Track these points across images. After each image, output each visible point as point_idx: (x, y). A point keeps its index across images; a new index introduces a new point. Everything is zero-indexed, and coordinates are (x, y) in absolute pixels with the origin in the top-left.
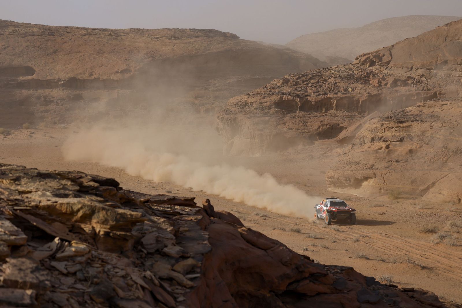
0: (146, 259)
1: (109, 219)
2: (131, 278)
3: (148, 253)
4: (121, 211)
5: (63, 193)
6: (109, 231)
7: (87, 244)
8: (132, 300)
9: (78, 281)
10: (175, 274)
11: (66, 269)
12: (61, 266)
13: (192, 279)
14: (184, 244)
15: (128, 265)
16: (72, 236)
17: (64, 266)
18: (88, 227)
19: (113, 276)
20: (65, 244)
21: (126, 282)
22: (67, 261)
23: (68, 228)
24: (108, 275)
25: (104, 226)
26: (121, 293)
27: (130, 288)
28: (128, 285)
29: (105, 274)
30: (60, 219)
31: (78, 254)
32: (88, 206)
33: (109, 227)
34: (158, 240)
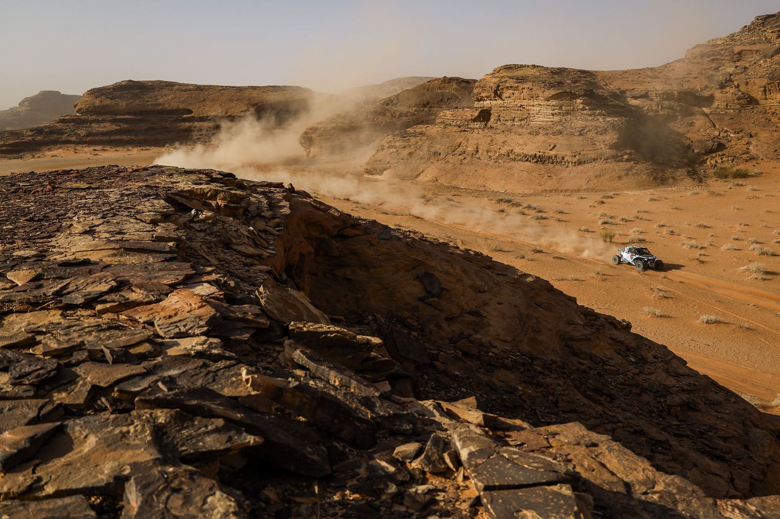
0: (252, 220)
1: (226, 197)
2: (241, 231)
3: (252, 216)
4: (233, 192)
5: (199, 182)
6: (227, 204)
7: (213, 212)
8: (241, 244)
9: (207, 235)
10: (268, 228)
11: (200, 228)
12: (196, 226)
13: (278, 231)
14: (275, 210)
15: (239, 224)
16: (204, 208)
17: (198, 226)
18: (214, 202)
19: (230, 231)
20: (199, 213)
22: (201, 223)
23: (202, 203)
24: (226, 230)
25: (224, 201)
26: (234, 240)
27: (240, 237)
28: (238, 235)
29: (224, 230)
30: (197, 198)
31: (207, 218)
32: (213, 190)
33: (226, 201)
34: (258, 208)
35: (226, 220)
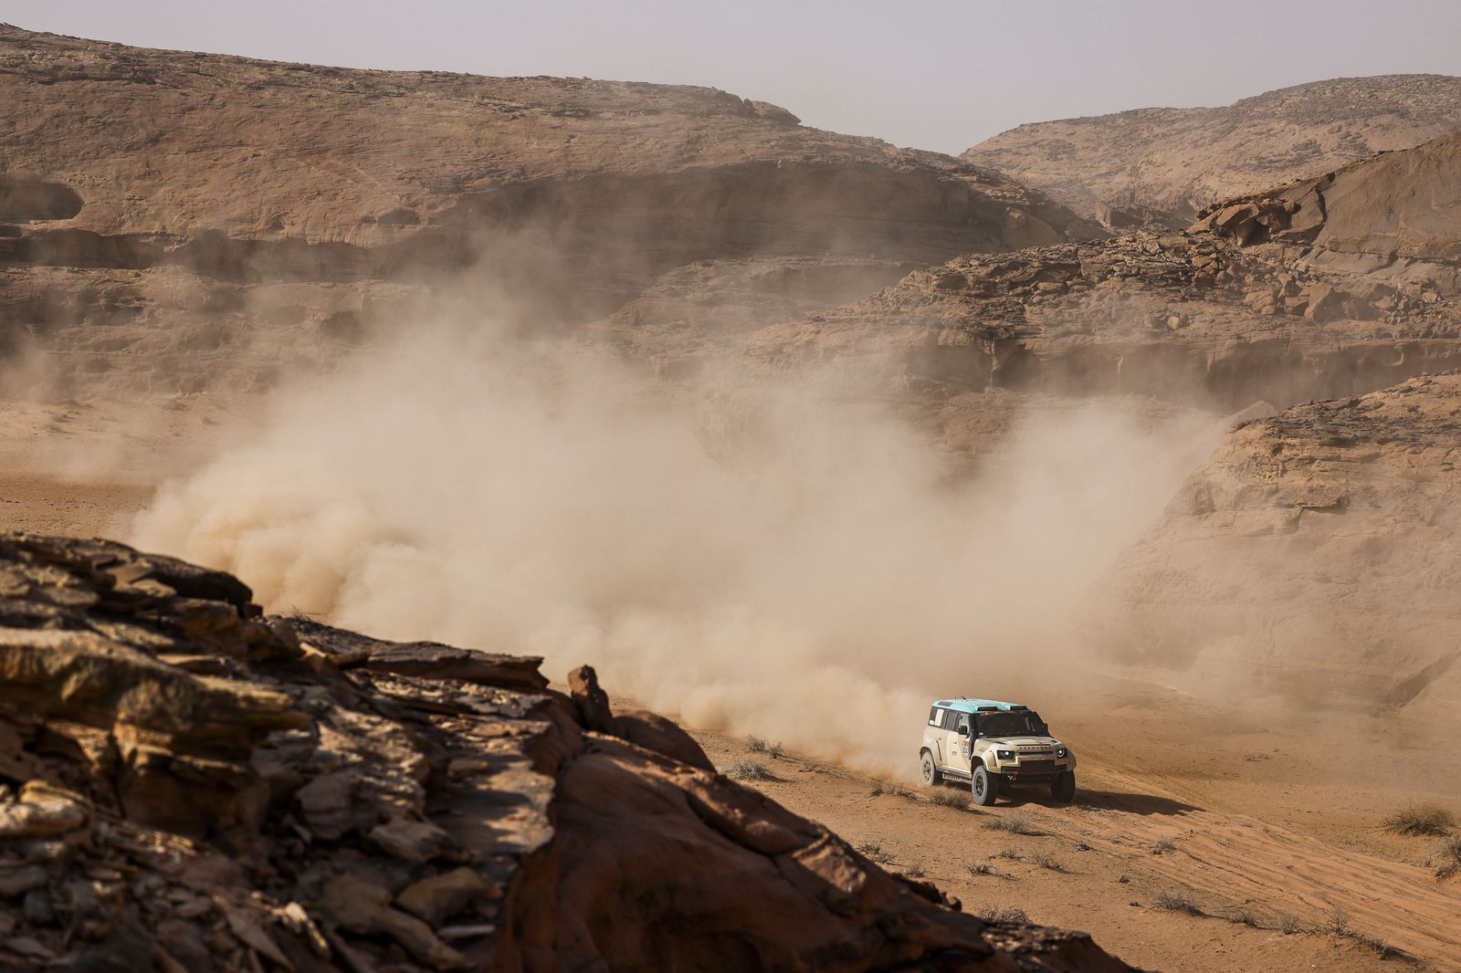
0: (307, 863)
1: (171, 709)
2: (228, 926)
3: (317, 843)
4: (213, 683)
5: (24, 610)
6: (168, 753)
7: (80, 797)
9: (25, 926)
10: (401, 921)
13: (459, 943)
14: (456, 816)
15: (227, 881)
16: (34, 765)
18: (93, 736)
19: (164, 915)
21: (207, 938)
23: (21, 735)
24: (144, 910)
25: (152, 736)
27: (219, 961)
28: (212, 948)
29: (135, 907)
31: (39, 827)
32: (98, 660)
33: (167, 738)
34: (358, 797)
35: (150, 849)
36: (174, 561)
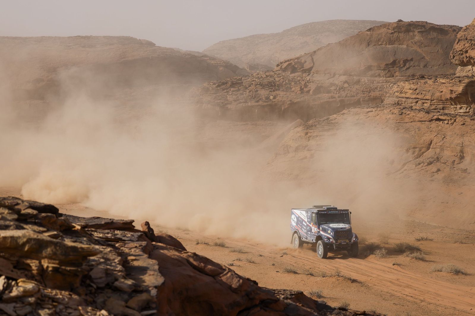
0: (96, 295)
1: (58, 253)
3: (98, 288)
5: (3, 224)
6: (58, 266)
7: (36, 283)
10: (130, 311)
11: (15, 312)
12: (9, 308)
14: (133, 275)
15: (80, 304)
16: (17, 273)
17: (12, 308)
18: (34, 262)
20: (11, 283)
22: (16, 302)
23: (12, 264)
25: (53, 261)
30: (3, 254)
31: (27, 294)
32: (34, 239)
33: (57, 262)
34: (108, 273)
35: (58, 297)
36: (35, 202)
